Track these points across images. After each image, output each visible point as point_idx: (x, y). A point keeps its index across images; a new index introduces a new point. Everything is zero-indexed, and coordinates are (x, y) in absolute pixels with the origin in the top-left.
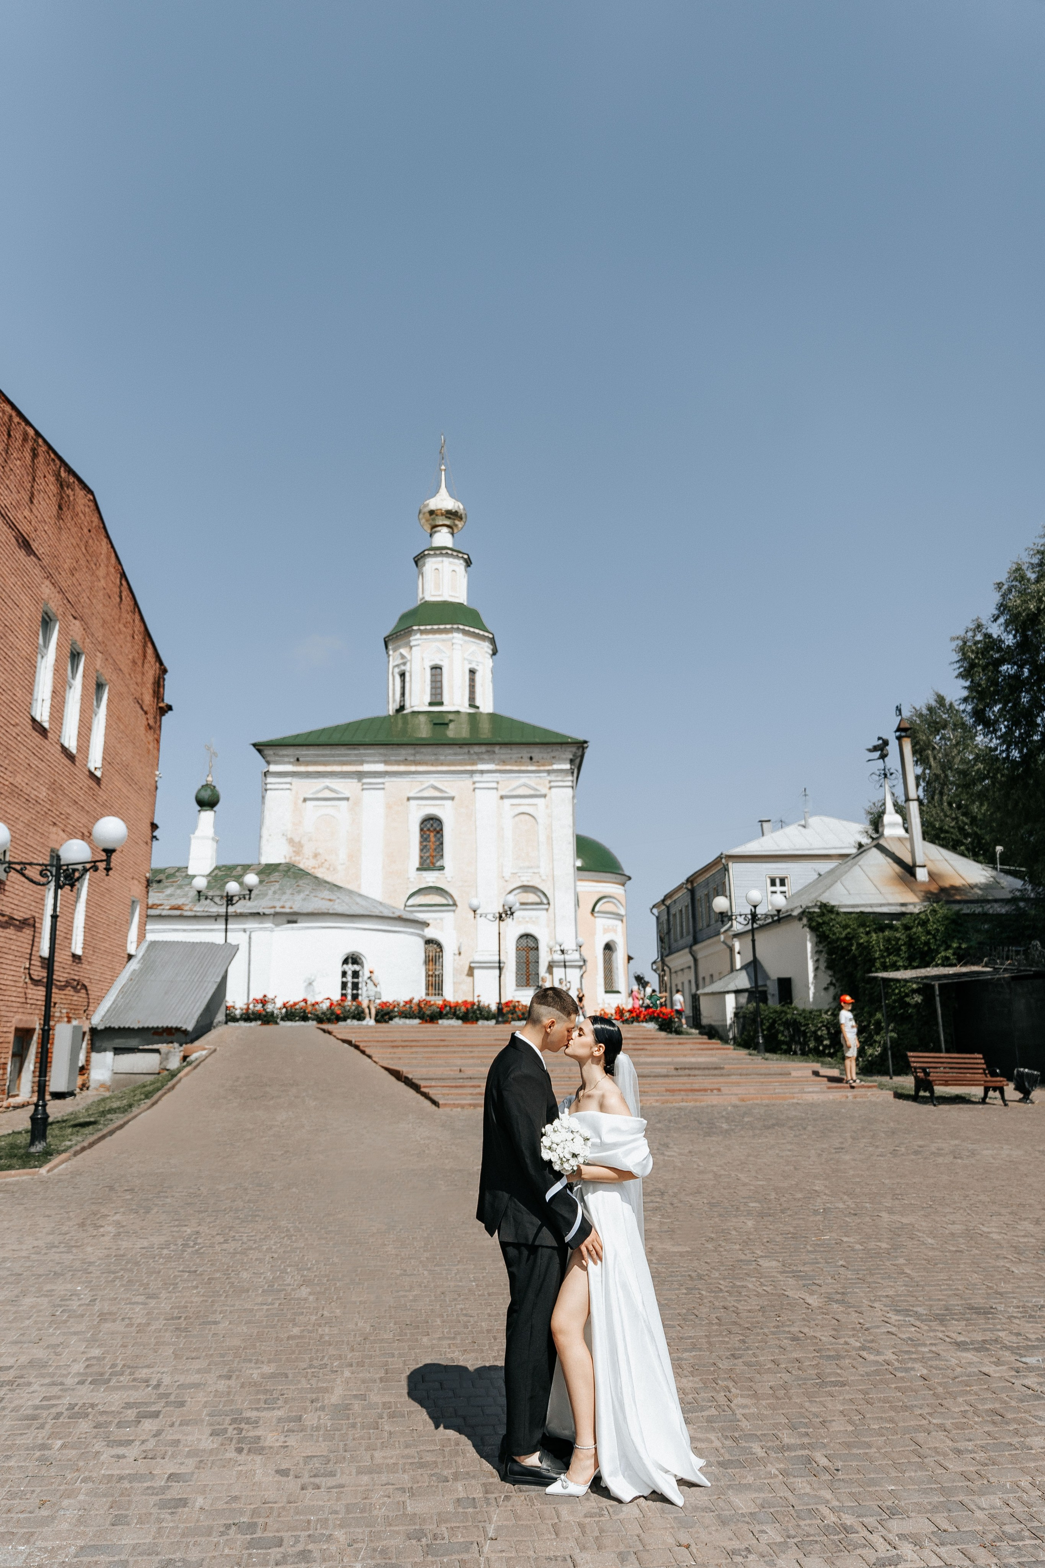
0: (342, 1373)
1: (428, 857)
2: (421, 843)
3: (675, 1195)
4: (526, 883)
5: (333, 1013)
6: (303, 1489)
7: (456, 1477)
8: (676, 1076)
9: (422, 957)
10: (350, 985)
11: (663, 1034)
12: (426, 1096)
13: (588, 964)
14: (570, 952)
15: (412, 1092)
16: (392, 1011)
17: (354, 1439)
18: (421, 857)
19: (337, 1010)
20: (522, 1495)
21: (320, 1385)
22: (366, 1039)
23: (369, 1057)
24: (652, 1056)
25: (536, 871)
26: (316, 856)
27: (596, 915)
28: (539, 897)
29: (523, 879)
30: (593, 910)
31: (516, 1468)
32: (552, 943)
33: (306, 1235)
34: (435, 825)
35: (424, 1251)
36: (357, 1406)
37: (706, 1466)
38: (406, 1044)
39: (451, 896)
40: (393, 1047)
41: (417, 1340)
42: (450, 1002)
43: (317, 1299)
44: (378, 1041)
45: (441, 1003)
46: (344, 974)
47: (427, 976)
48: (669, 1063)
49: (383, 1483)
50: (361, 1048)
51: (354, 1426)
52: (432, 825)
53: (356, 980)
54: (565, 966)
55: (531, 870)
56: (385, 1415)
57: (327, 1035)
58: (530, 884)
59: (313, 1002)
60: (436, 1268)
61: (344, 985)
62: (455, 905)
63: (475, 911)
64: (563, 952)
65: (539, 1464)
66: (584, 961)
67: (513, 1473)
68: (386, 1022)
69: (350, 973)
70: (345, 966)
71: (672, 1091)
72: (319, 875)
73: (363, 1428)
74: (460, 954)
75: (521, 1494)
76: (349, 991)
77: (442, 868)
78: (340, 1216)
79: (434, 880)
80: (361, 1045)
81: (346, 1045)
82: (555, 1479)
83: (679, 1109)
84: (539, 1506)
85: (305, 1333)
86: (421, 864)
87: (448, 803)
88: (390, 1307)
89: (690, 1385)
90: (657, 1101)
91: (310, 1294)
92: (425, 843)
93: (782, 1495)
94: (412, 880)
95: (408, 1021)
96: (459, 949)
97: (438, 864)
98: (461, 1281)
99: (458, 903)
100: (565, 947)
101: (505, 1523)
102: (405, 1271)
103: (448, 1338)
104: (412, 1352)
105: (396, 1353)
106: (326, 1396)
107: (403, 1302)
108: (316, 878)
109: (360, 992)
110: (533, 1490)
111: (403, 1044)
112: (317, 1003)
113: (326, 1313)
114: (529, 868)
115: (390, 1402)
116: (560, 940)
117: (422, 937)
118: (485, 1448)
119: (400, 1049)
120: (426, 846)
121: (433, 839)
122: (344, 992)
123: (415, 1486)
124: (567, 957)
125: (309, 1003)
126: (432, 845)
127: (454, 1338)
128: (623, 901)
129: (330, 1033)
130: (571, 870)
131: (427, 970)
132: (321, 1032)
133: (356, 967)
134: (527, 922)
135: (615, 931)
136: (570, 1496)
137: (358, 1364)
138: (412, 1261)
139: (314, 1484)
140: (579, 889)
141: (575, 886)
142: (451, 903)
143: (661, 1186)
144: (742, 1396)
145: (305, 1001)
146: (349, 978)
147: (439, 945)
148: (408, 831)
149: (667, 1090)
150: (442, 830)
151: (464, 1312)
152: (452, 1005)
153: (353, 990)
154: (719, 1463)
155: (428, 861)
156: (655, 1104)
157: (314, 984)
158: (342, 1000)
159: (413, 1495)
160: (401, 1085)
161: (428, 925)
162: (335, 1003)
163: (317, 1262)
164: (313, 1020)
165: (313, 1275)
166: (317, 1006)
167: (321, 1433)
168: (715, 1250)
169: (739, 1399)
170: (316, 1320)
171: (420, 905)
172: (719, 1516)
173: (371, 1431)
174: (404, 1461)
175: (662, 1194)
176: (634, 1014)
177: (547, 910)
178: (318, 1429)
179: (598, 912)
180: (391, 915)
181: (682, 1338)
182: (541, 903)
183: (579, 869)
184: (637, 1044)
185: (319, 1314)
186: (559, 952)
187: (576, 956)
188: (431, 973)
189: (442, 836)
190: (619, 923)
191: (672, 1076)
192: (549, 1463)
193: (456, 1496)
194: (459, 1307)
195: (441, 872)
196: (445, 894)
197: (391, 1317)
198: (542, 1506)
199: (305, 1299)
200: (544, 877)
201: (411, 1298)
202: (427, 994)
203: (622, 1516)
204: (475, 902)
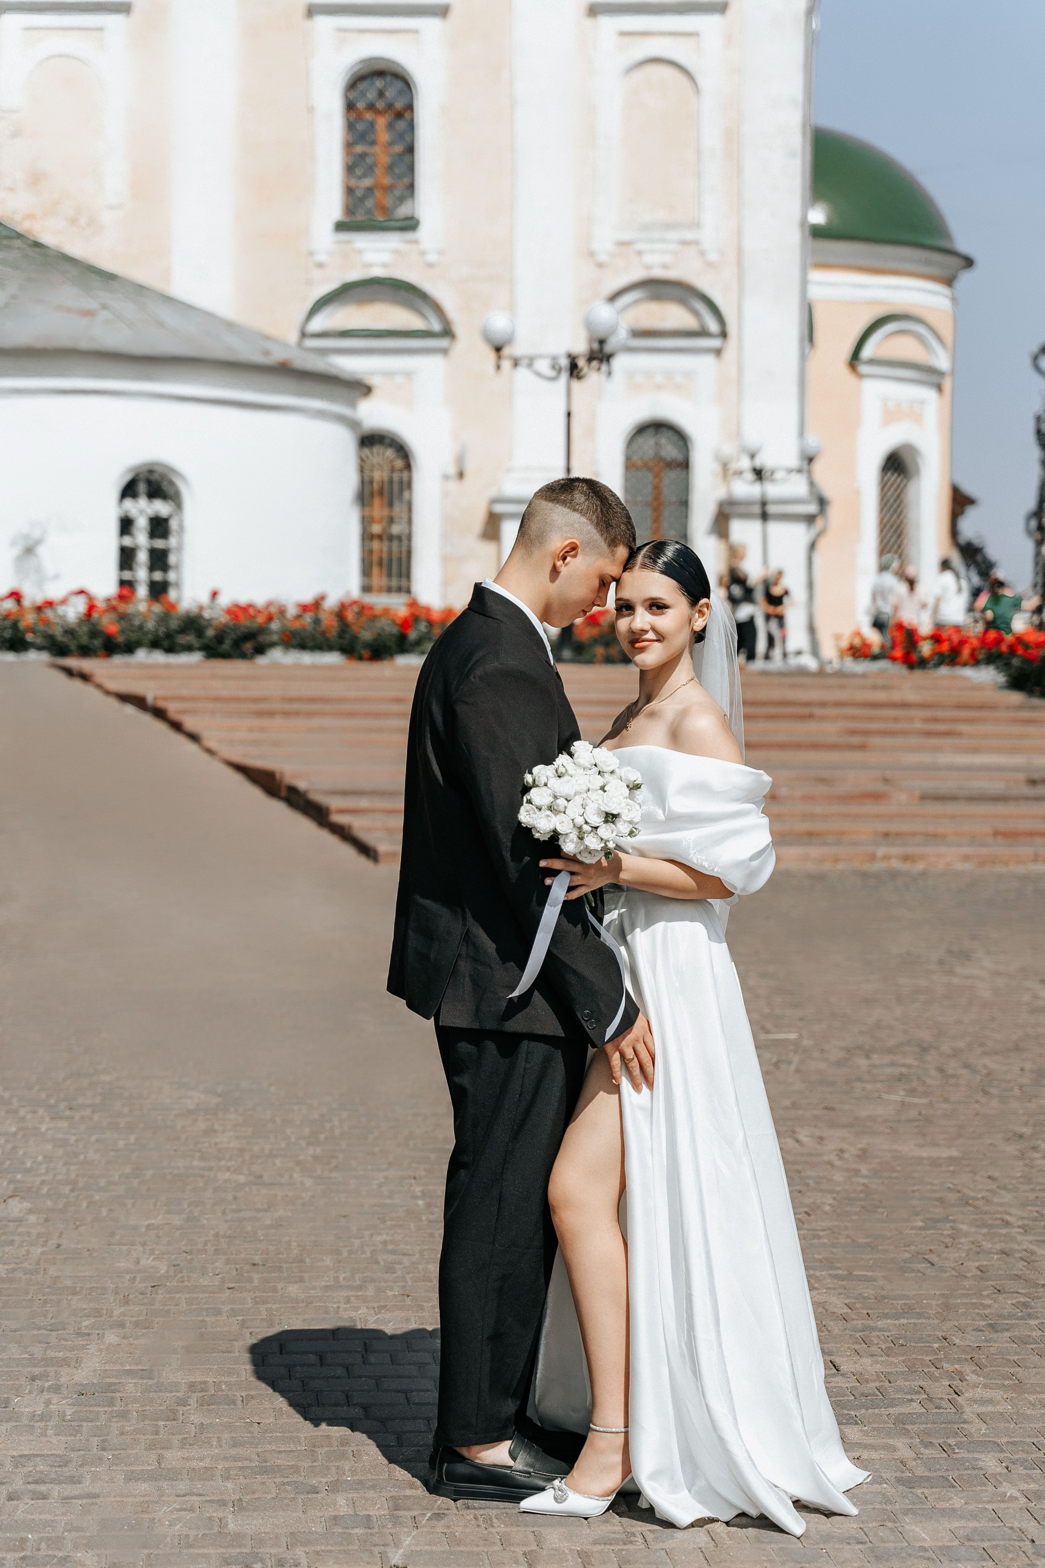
0: (101, 1337)
1: (370, 190)
2: (349, 146)
3: (956, 1053)
4: (658, 273)
5: (94, 632)
6: (10, 1498)
7: (335, 1487)
8: (1027, 798)
9: (350, 481)
10: (142, 557)
11: (1016, 697)
12: (343, 833)
13: (833, 512)
14: (779, 475)
15: (305, 826)
16: (262, 630)
17: (122, 1434)
18: (349, 191)
19: (108, 623)
20: (470, 1515)
21: (51, 1354)
22: (184, 692)
23: (194, 737)
24: (976, 750)
25: (688, 235)
26: (36, 179)
27: (863, 369)
28: (696, 313)
29: (649, 259)
30: (855, 358)
31: (461, 1468)
32: (729, 449)
33: (22, 1112)
34: (390, 94)
35: (309, 1144)
36: (131, 1387)
37: (872, 1483)
38: (296, 706)
39: (438, 309)
40: (260, 714)
41: (274, 1289)
42: (428, 610)
43: (47, 1220)
44: (217, 699)
45: (402, 611)
46: (126, 525)
47: (367, 537)
48: (1017, 769)
49: (182, 1493)
50: (173, 714)
51: (123, 1415)
52: (381, 94)
53: (159, 544)
54: (765, 516)
55: (673, 235)
56: (193, 1401)
57: (77, 684)
58: (672, 274)
59: (39, 599)
60: (333, 1175)
61: (127, 557)
62: (448, 332)
63: (498, 349)
64: (759, 473)
65: (511, 1463)
66: (822, 502)
67: (453, 1477)
68: (244, 656)
69: (142, 523)
70: (128, 503)
71: (1012, 836)
72: (47, 239)
73: (143, 1416)
74: (461, 475)
75: (468, 1511)
76: (142, 574)
77: (410, 225)
78: (107, 1078)
79: (386, 257)
80: (172, 709)
81: (130, 710)
82: (543, 1489)
83: (1025, 878)
84: (503, 1528)
85: (19, 1275)
86: (349, 210)
87: (429, 25)
88: (217, 1235)
89: (878, 1367)
90: (966, 858)
91: (30, 1211)
92: (359, 149)
93: (1016, 1524)
94: (321, 257)
95: (307, 658)
96: (460, 460)
97: (403, 211)
98: (390, 1196)
99: (459, 329)
100: (765, 460)
101: (427, 1548)
102: (260, 1177)
103: (349, 1288)
104: (262, 1308)
105: (226, 1308)
106: (64, 1371)
107: (249, 1229)
108: (37, 245)
109: (172, 576)
110: (494, 1509)
111: (288, 707)
112: (50, 604)
113: (64, 1242)
114: (668, 226)
115: (205, 1382)
116: (752, 438)
117: (353, 424)
118: (404, 1450)
119: (278, 721)
120: (363, 156)
121: (383, 136)
122: (127, 575)
123: (246, 1499)
124: (773, 490)
125: (27, 603)
126: (381, 155)
127: (360, 1288)
128: (947, 332)
129: (84, 677)
130: (794, 237)
131: (366, 522)
132: (62, 677)
133: (161, 508)
134: (659, 387)
135: (917, 418)
136: (571, 1516)
137: (137, 1324)
138: (278, 1162)
139: (34, 1492)
140: (815, 293)
141: (804, 283)
142: (436, 326)
143: (926, 1035)
144: (985, 1386)
145: (16, 596)
146: (141, 538)
147: (402, 451)
148: (311, 110)
149: (996, 834)
150: (410, 107)
151: (390, 1247)
152: (436, 616)
153: (152, 568)
154: (899, 1480)
155: (369, 203)
156: (959, 866)
157: (42, 550)
158: (121, 597)
159: (242, 1509)
160: (278, 809)
161: (366, 390)
162: (101, 605)
163: (48, 1158)
164: (40, 648)
165: (39, 1179)
166: (49, 613)
167: (52, 1423)
168: (1022, 1156)
169: (979, 1390)
170: (43, 1253)
171: (345, 334)
172: (872, 1550)
173: (162, 1423)
174: (227, 1464)
175: (924, 1049)
176: (945, 647)
177: (718, 352)
178: (44, 1417)
179: (872, 362)
180: (259, 359)
181: (884, 1297)
182: (703, 333)
183: (817, 233)
184: (935, 720)
185: (53, 1242)
186: (750, 476)
187: (798, 487)
188: (376, 529)
189: (411, 126)
190: (930, 394)
191: (1017, 799)
192: (530, 1460)
193: (332, 1512)
194: (379, 1238)
195: (409, 235)
196: (419, 303)
197: (217, 1252)
198: (508, 1529)
199: (19, 1221)
200: (713, 257)
201: (268, 1222)
202: (367, 589)
203: (669, 1544)
204: (499, 323)
